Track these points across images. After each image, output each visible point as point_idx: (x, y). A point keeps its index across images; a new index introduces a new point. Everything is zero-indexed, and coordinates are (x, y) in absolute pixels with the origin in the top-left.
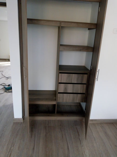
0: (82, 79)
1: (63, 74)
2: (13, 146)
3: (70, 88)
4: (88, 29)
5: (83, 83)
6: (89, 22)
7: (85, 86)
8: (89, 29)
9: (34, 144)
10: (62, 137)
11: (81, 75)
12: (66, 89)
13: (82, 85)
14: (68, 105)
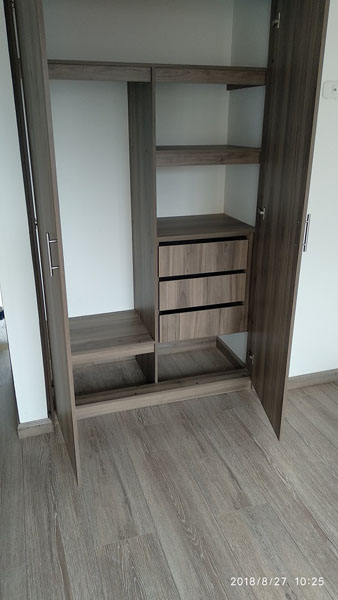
0: (233, 258)
1: (171, 247)
2: (55, 508)
3: (197, 292)
4: (226, 86)
5: (235, 269)
6: (229, 65)
7: (242, 277)
8: (230, 87)
9: (123, 487)
10: (202, 449)
11: (228, 242)
12: (183, 295)
13: (233, 276)
14: (182, 353)
